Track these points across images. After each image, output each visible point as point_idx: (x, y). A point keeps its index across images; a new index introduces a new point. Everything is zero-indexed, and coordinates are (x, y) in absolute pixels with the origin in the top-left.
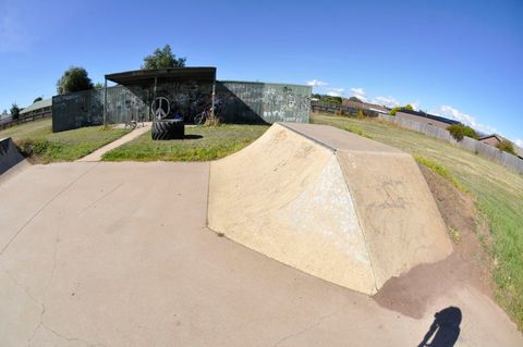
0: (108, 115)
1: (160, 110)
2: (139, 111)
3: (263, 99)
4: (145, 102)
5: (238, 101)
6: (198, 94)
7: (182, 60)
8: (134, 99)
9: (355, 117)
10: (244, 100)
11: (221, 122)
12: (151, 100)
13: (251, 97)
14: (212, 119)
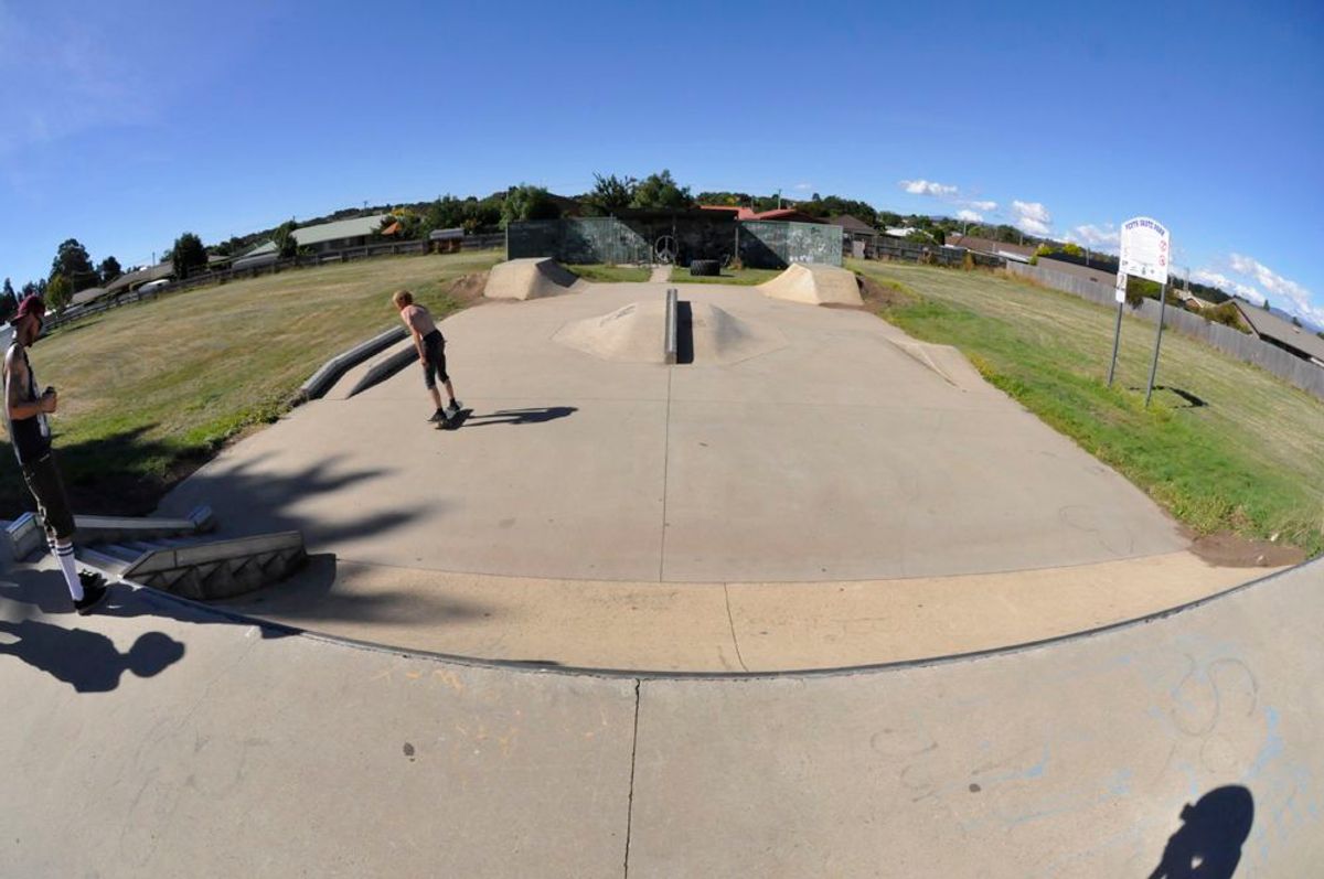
0: (594, 252)
1: (666, 251)
2: (639, 250)
3: (788, 242)
4: (646, 239)
5: (759, 244)
6: (712, 234)
7: (685, 190)
8: (631, 235)
9: (957, 267)
10: (766, 242)
11: (745, 266)
12: (654, 239)
13: (775, 239)
14: (737, 262)
